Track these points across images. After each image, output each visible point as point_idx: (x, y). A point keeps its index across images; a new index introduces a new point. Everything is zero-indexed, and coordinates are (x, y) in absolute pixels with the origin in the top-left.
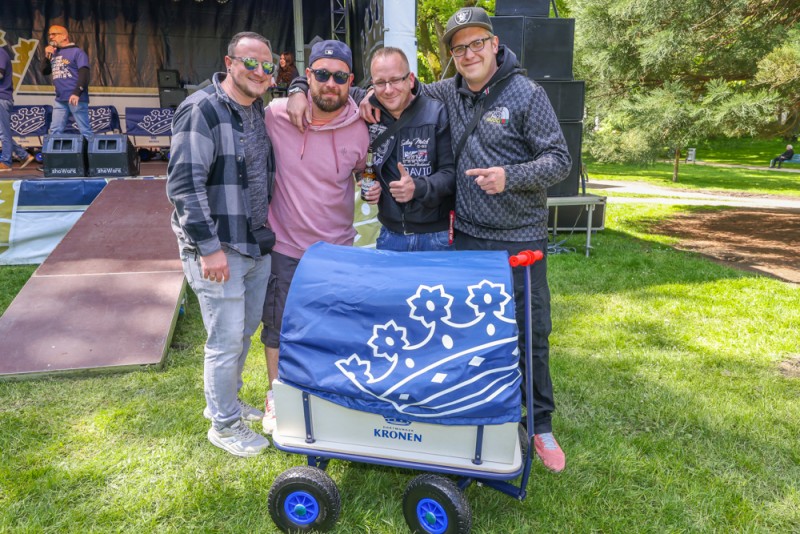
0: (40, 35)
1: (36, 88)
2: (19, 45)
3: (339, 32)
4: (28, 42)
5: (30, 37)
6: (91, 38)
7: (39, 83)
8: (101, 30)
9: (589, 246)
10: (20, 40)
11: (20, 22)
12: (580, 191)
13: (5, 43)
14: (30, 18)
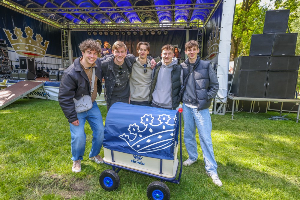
3: (199, 41)
6: (130, 46)
8: (133, 44)
9: (298, 119)
12: (295, 97)
13: (111, 48)
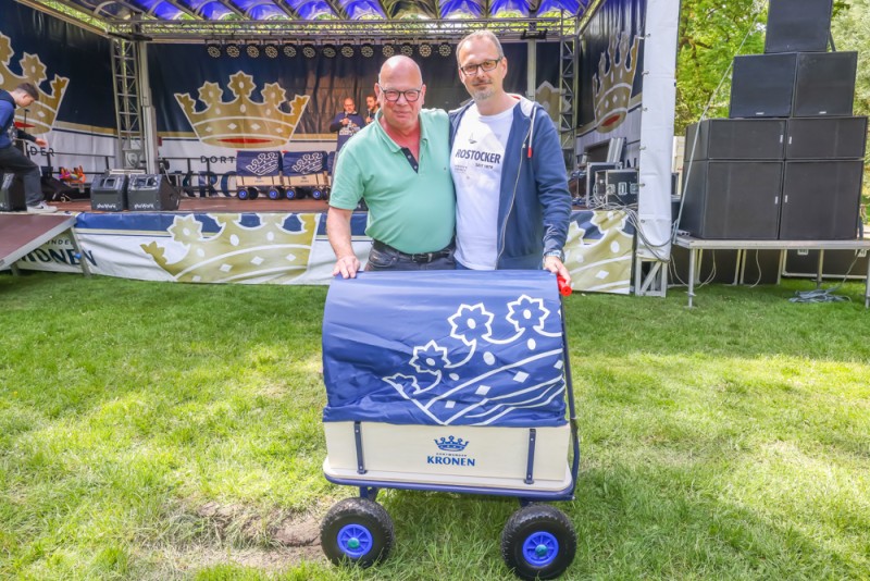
0: (312, 91)
1: (305, 136)
2: (295, 101)
3: (567, 77)
4: (302, 97)
5: (304, 94)
7: (307, 132)
8: (359, 85)
10: (296, 96)
11: (297, 81)
12: (858, 234)
13: (285, 100)
14: (305, 77)
